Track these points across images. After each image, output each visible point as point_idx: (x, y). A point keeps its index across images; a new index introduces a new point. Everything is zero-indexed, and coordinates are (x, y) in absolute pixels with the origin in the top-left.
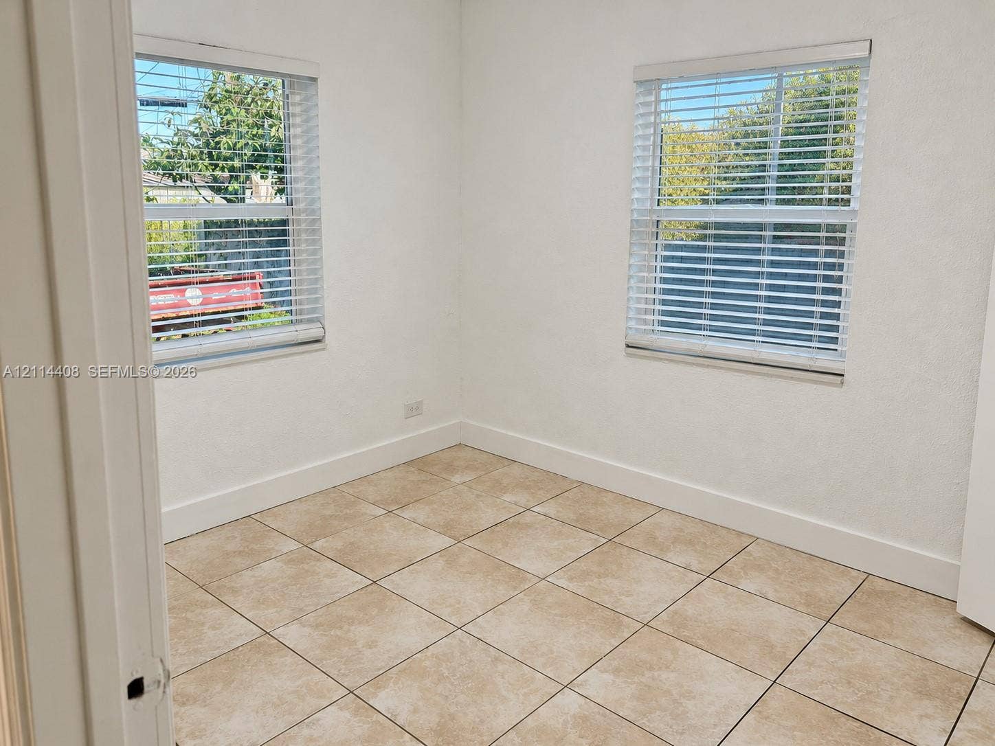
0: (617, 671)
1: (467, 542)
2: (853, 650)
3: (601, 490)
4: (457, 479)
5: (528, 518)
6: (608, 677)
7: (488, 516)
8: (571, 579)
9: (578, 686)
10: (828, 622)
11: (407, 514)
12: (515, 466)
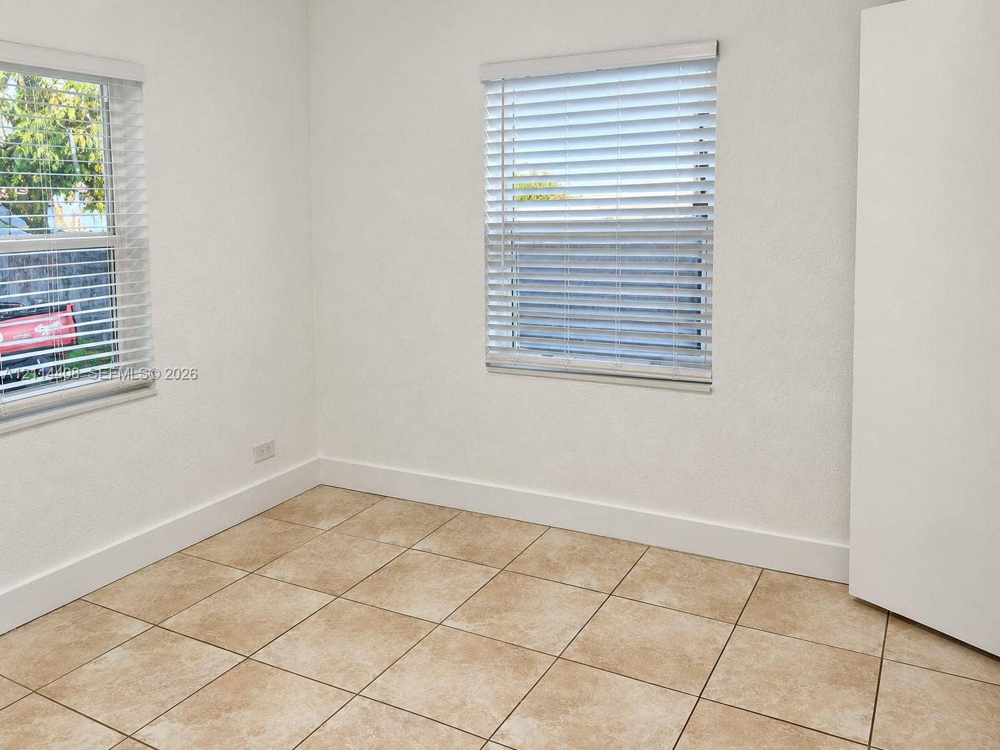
0: (538, 714)
1: (349, 595)
2: (766, 649)
3: (483, 516)
4: (324, 525)
5: (411, 557)
6: (532, 722)
7: (365, 562)
8: (470, 620)
9: (503, 737)
10: (736, 625)
11: (272, 572)
12: (385, 501)
